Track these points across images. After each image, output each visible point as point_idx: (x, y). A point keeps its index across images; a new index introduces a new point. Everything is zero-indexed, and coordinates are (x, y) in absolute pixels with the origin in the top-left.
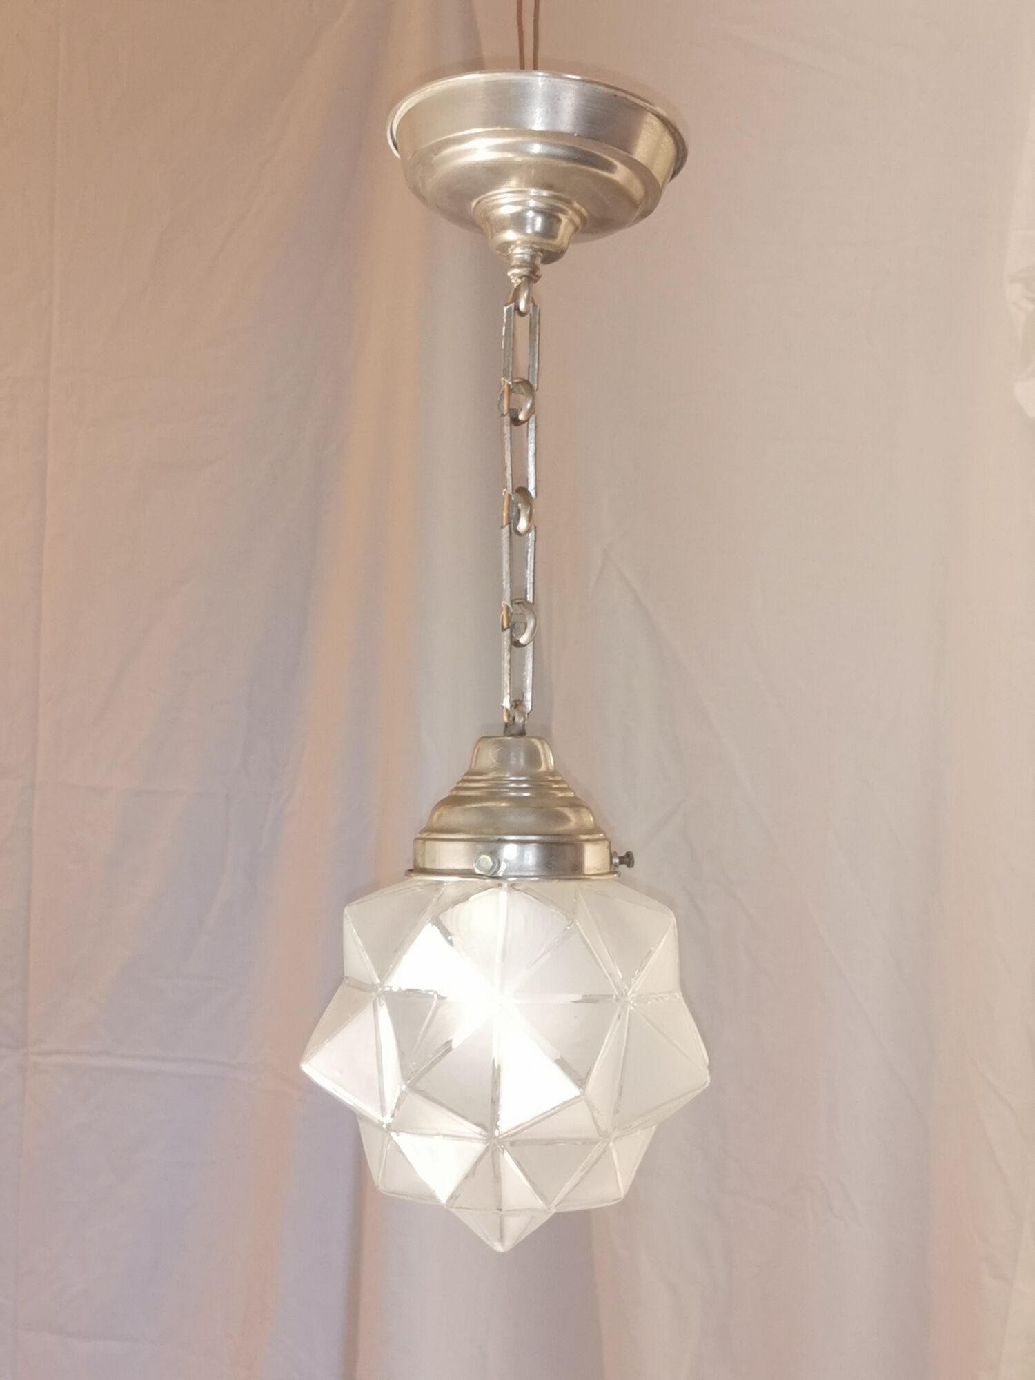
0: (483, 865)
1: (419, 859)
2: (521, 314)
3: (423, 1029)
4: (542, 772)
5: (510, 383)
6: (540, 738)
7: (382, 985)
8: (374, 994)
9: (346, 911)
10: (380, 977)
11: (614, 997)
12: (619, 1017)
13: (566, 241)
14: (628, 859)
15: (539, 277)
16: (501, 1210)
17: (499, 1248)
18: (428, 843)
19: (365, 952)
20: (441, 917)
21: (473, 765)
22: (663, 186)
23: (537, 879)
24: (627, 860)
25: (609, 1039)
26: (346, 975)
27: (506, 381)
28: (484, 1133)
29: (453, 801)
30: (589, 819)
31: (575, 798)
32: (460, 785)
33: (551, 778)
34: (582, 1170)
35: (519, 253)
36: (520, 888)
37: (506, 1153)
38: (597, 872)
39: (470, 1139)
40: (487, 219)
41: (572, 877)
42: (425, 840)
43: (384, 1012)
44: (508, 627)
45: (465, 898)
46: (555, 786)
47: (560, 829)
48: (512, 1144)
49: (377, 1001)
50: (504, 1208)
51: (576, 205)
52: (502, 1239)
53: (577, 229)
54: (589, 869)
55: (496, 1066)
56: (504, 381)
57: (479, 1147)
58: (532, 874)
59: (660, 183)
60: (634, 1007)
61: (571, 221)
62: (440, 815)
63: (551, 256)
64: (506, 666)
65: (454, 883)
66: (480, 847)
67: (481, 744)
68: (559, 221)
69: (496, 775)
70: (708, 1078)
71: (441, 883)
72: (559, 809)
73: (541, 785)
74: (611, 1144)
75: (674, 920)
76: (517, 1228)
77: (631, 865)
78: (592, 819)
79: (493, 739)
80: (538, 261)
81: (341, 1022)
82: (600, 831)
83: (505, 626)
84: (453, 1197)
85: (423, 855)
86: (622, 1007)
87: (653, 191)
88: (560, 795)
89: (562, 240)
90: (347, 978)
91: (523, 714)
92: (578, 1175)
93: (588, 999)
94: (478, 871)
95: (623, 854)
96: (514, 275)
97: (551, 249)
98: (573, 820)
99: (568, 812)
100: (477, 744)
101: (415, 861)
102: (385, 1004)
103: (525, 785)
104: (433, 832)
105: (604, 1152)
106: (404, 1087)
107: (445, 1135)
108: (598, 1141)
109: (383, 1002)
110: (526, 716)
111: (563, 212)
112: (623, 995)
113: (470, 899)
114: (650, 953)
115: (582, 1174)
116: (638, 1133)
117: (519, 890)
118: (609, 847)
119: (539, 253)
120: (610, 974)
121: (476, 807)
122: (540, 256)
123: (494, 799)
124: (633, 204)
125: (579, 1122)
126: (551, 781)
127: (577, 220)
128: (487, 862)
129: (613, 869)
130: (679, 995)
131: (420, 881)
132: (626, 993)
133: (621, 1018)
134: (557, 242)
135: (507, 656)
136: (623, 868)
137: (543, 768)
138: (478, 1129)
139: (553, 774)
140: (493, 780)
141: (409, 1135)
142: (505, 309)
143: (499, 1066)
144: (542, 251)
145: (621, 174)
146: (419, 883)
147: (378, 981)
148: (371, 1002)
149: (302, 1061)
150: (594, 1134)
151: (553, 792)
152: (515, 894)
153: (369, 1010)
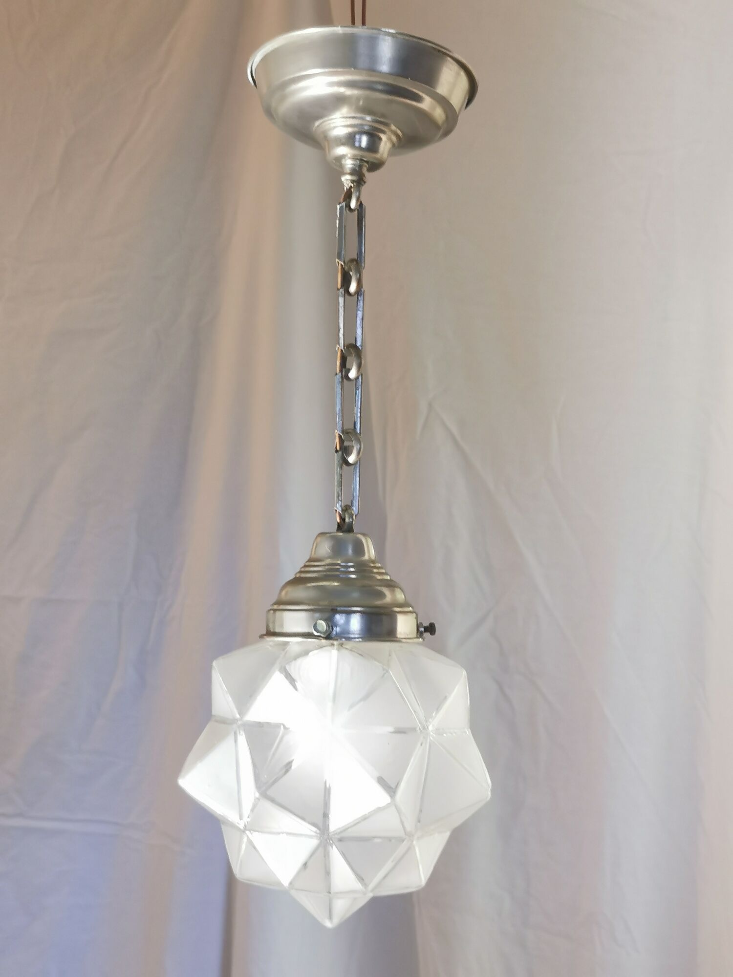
0: (320, 629)
1: (271, 626)
2: (351, 210)
3: (272, 753)
4: (366, 560)
5: (343, 264)
6: (364, 535)
7: (241, 719)
8: (234, 726)
9: (214, 664)
10: (240, 714)
11: (418, 729)
12: (421, 745)
13: (385, 155)
14: (431, 629)
15: (365, 182)
16: (330, 893)
17: (328, 924)
18: (278, 613)
19: (228, 695)
20: (287, 667)
21: (313, 554)
22: (459, 113)
23: (360, 640)
25: (413, 761)
26: (213, 713)
27: (340, 262)
28: (318, 831)
29: (297, 581)
30: (400, 596)
31: (391, 580)
32: (303, 570)
33: (372, 565)
34: (392, 861)
35: (349, 164)
36: (347, 647)
37: (334, 847)
38: (407, 637)
39: (306, 836)
40: (326, 137)
41: (387, 639)
42: (275, 610)
43: (242, 739)
44: (341, 450)
45: (306, 653)
46: (375, 570)
47: (378, 603)
48: (340, 840)
49: (238, 733)
50: (332, 891)
51: (393, 127)
52: (330, 917)
53: (394, 145)
54: (400, 633)
55: (328, 786)
56: (338, 262)
57: (315, 842)
58: (357, 636)
59: (457, 112)
60: (433, 737)
61: (390, 139)
62: (286, 594)
63: (375, 166)
65: (298, 643)
66: (317, 615)
67: (319, 539)
68: (380, 139)
69: (331, 562)
70: (490, 794)
71: (287, 643)
72: (379, 588)
73: (365, 570)
74: (414, 842)
75: (464, 673)
76: (343, 908)
77: (433, 633)
78: (403, 596)
79: (328, 535)
80: (365, 170)
81: (209, 748)
82: (409, 605)
83: (338, 449)
84: (293, 882)
85: (274, 622)
86: (424, 737)
87: (452, 116)
88: (379, 577)
89: (382, 154)
90: (214, 715)
91: (351, 516)
92: (389, 865)
93: (399, 731)
94: (316, 634)
95: (427, 625)
96: (347, 180)
97: (375, 161)
98: (389, 597)
99: (386, 591)
100: (316, 538)
101: (267, 626)
102: (244, 734)
103: (352, 570)
104: (282, 604)
105: (409, 849)
106: (257, 795)
107: (288, 834)
108: (405, 839)
109: (242, 732)
110: (354, 518)
111: (384, 132)
112: (425, 728)
113: (311, 654)
114: (446, 698)
115: (392, 865)
116: (435, 836)
117: (347, 649)
118: (417, 618)
119: (365, 164)
120: (415, 711)
121: (314, 586)
122: (366, 166)
123: (329, 580)
124: (437, 126)
125: (390, 824)
126: (373, 567)
127: (394, 138)
128: (323, 627)
129: (420, 634)
130: (468, 731)
131: (270, 641)
132: (428, 727)
133: (423, 745)
134: (378, 156)
135: (337, 471)
136: (427, 635)
137: (366, 557)
138: (314, 829)
139: (373, 562)
140: (328, 565)
141: (260, 833)
142: (338, 207)
143: (329, 786)
144: (367, 162)
145: (427, 104)
146: (271, 643)
147: (238, 716)
148: (233, 733)
149: (179, 777)
150: (402, 834)
151: (373, 575)
152: (344, 651)
153: (231, 738)
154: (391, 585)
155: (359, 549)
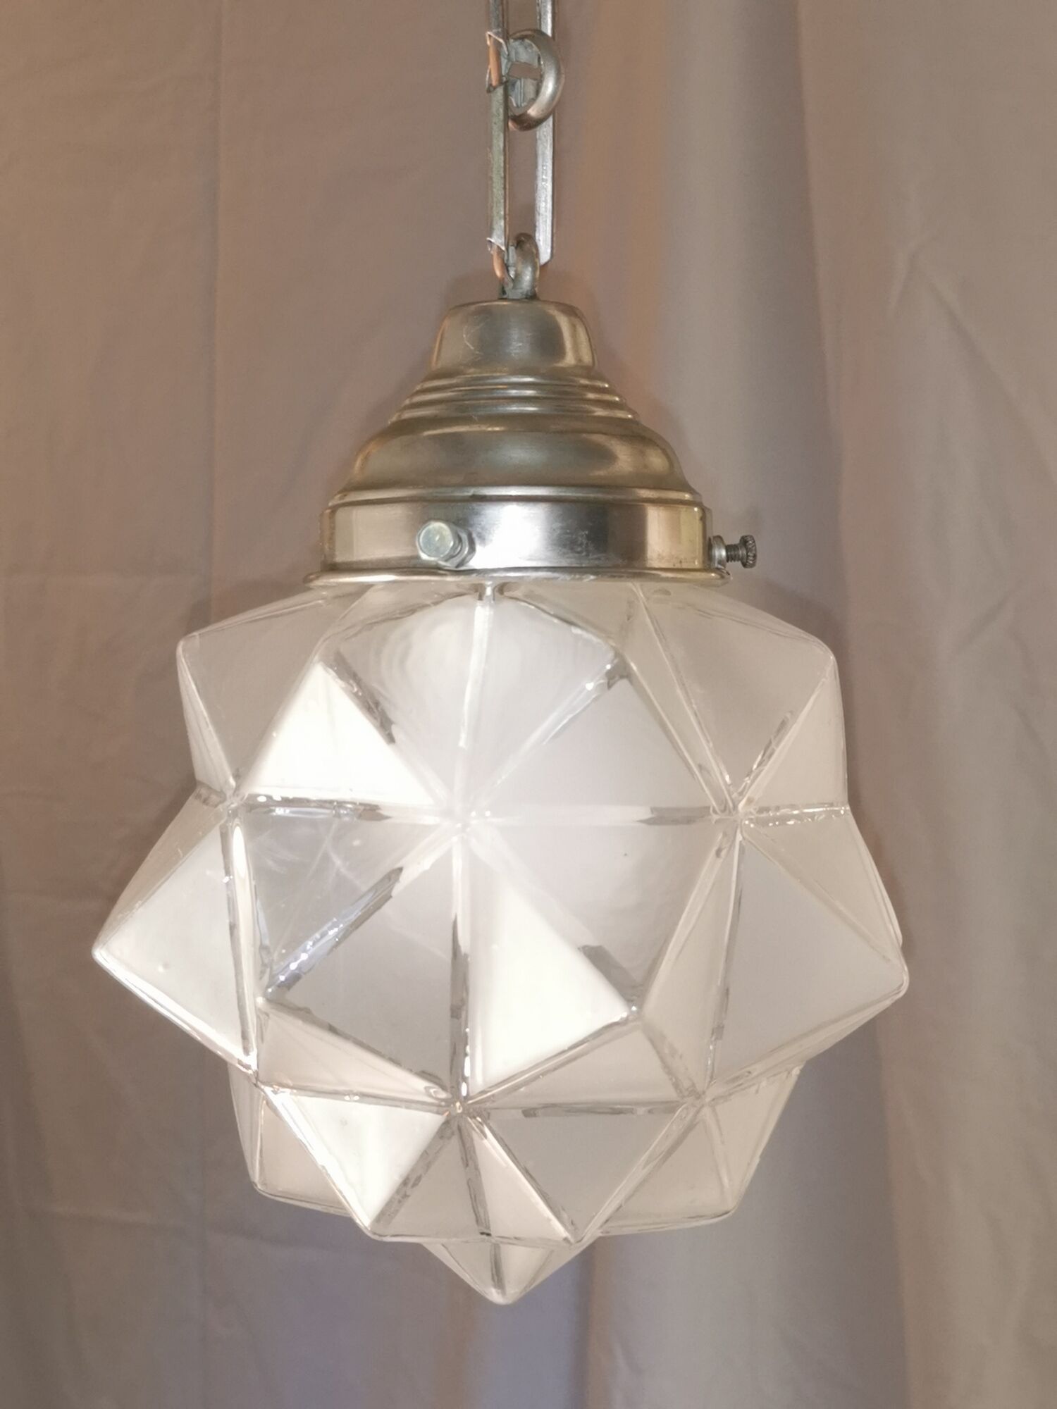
0: (437, 547)
1: (326, 546)
4: (563, 369)
7: (240, 790)
8: (226, 807)
9: (182, 647)
10: (237, 776)
11: (711, 813)
12: (719, 854)
16: (489, 1235)
19: (211, 727)
21: (432, 356)
23: (553, 574)
24: (742, 552)
25: (696, 899)
30: (656, 461)
31: (635, 423)
33: (583, 381)
34: (647, 1163)
36: (518, 594)
37: (488, 1133)
38: (678, 566)
39: (409, 1103)
41: (625, 573)
43: (240, 844)
44: (501, 82)
45: (406, 616)
46: (591, 396)
47: (597, 474)
49: (230, 828)
50: (495, 1231)
52: (499, 1283)
54: (656, 557)
57: (430, 1121)
58: (542, 565)
60: (751, 832)
62: (367, 460)
64: (498, 159)
65: (387, 587)
66: (431, 511)
67: (446, 318)
69: (476, 375)
70: (906, 978)
72: (598, 438)
73: (567, 393)
74: (706, 1111)
75: (832, 657)
77: (750, 561)
79: (473, 308)
82: (681, 486)
83: (496, 82)
84: (385, 1215)
85: (333, 537)
86: (725, 834)
88: (600, 412)
91: (532, 261)
93: (663, 818)
94: (424, 558)
95: (736, 540)
98: (626, 462)
99: (616, 445)
103: (529, 393)
104: (353, 491)
105: (690, 1128)
108: (678, 1106)
112: (728, 808)
113: (419, 618)
114: (783, 726)
115: (645, 1171)
116: (764, 1084)
117: (517, 599)
118: (703, 520)
120: (700, 767)
121: (435, 436)
123: (467, 420)
125: (634, 1072)
126: (586, 387)
128: (446, 541)
129: (714, 562)
130: (845, 809)
131: (324, 587)
132: (735, 807)
133: (723, 853)
135: (499, 143)
137: (569, 359)
138: (426, 1086)
139: (589, 372)
140: (468, 383)
141: (298, 1093)
147: (232, 782)
148: (218, 834)
149: (96, 944)
150: (669, 1093)
151: (587, 407)
152: (508, 605)
153: (214, 839)
154: (638, 436)
155: (551, 342)
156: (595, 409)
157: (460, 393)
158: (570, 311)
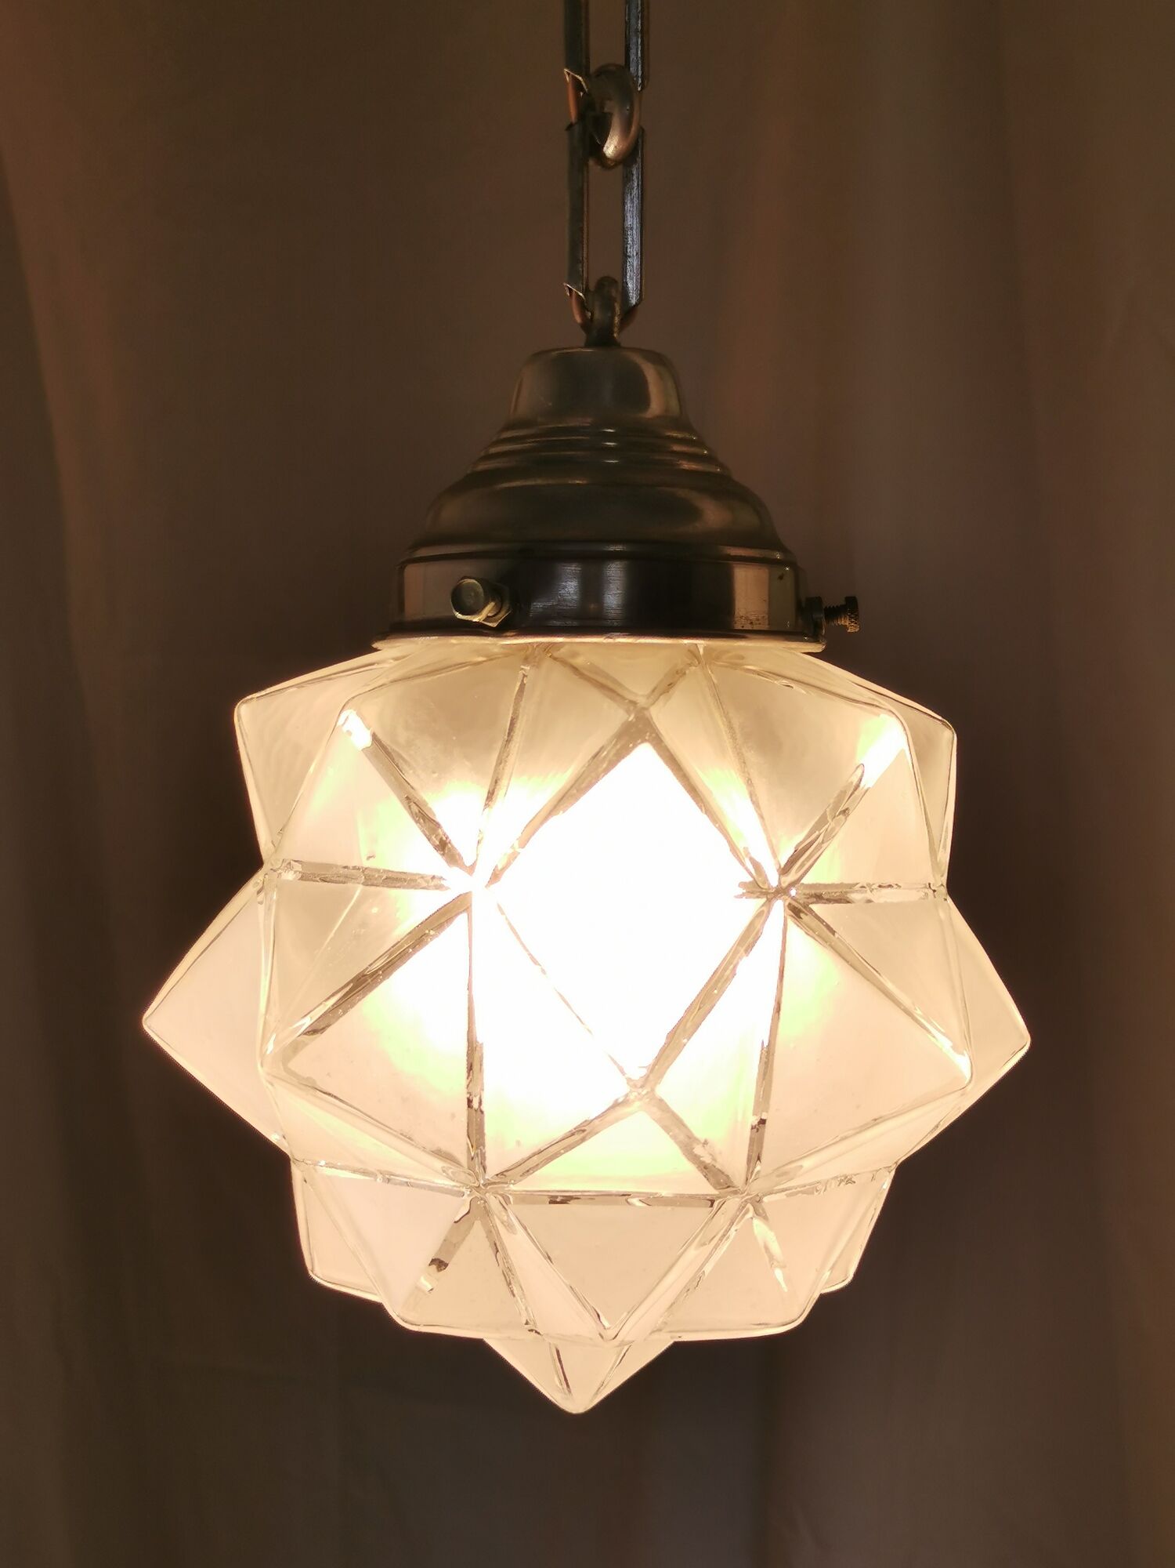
30: (747, 518)
44: (579, 120)
46: (678, 448)
73: (649, 445)
79: (554, 354)
88: (687, 465)
94: (461, 616)
126: (673, 439)
139: (680, 423)
140: (547, 433)
154: (723, 488)
155: (634, 391)
156: (684, 462)
157: (535, 444)
158: (657, 359)
